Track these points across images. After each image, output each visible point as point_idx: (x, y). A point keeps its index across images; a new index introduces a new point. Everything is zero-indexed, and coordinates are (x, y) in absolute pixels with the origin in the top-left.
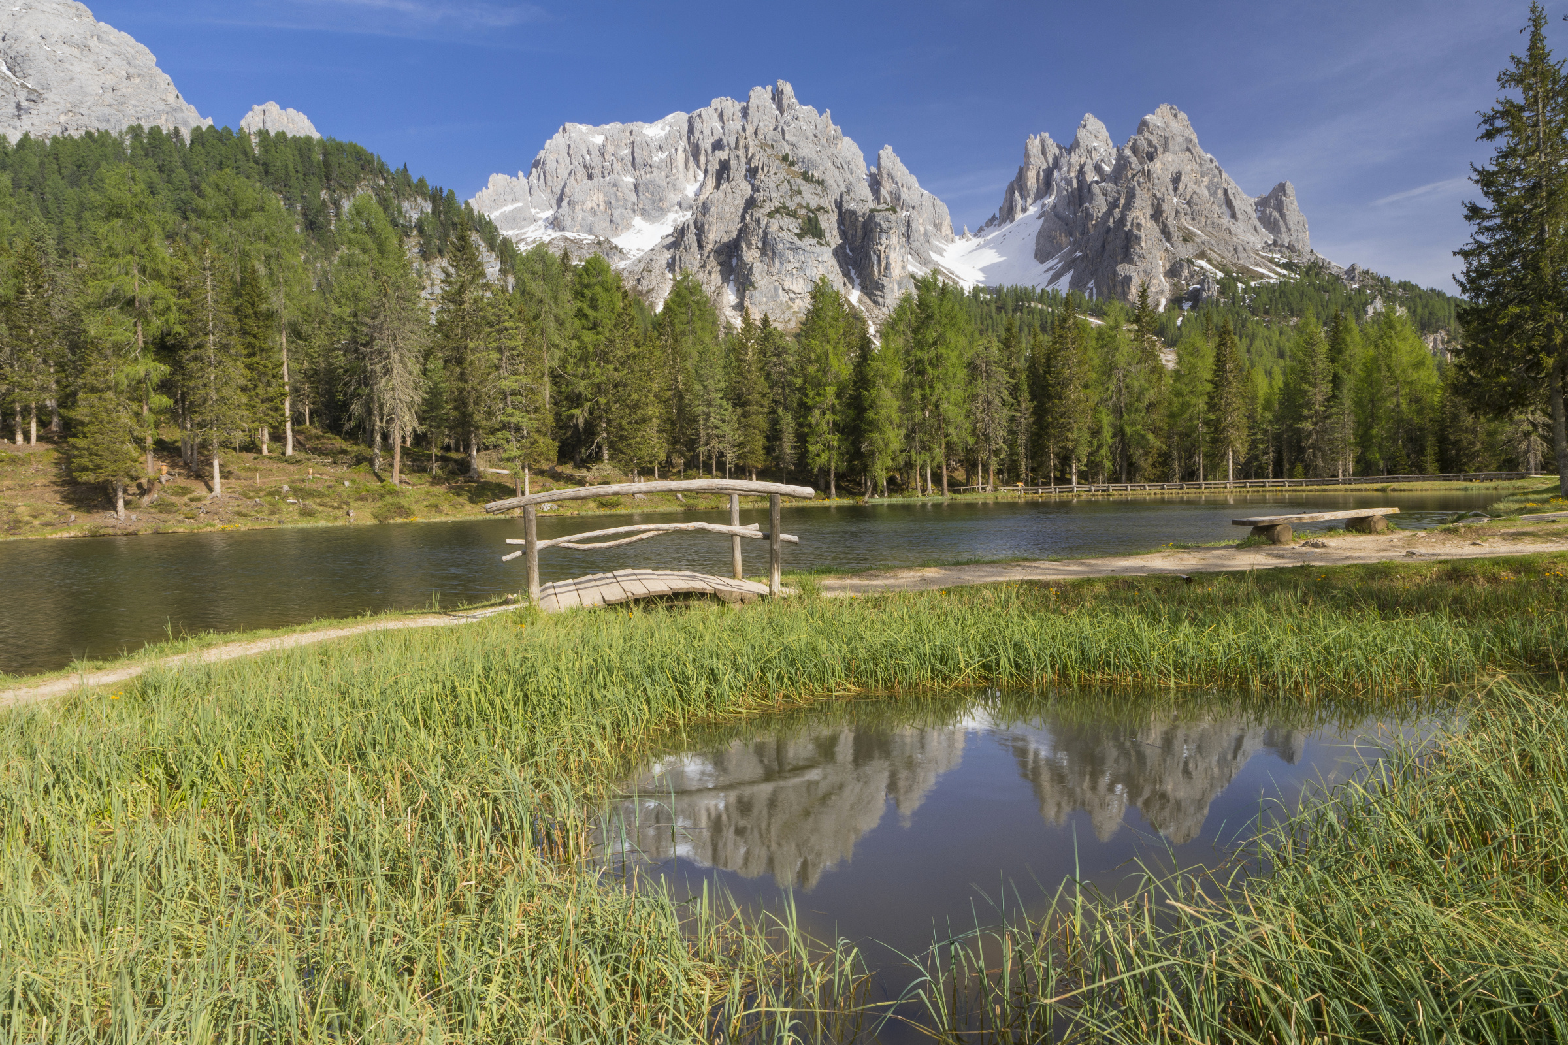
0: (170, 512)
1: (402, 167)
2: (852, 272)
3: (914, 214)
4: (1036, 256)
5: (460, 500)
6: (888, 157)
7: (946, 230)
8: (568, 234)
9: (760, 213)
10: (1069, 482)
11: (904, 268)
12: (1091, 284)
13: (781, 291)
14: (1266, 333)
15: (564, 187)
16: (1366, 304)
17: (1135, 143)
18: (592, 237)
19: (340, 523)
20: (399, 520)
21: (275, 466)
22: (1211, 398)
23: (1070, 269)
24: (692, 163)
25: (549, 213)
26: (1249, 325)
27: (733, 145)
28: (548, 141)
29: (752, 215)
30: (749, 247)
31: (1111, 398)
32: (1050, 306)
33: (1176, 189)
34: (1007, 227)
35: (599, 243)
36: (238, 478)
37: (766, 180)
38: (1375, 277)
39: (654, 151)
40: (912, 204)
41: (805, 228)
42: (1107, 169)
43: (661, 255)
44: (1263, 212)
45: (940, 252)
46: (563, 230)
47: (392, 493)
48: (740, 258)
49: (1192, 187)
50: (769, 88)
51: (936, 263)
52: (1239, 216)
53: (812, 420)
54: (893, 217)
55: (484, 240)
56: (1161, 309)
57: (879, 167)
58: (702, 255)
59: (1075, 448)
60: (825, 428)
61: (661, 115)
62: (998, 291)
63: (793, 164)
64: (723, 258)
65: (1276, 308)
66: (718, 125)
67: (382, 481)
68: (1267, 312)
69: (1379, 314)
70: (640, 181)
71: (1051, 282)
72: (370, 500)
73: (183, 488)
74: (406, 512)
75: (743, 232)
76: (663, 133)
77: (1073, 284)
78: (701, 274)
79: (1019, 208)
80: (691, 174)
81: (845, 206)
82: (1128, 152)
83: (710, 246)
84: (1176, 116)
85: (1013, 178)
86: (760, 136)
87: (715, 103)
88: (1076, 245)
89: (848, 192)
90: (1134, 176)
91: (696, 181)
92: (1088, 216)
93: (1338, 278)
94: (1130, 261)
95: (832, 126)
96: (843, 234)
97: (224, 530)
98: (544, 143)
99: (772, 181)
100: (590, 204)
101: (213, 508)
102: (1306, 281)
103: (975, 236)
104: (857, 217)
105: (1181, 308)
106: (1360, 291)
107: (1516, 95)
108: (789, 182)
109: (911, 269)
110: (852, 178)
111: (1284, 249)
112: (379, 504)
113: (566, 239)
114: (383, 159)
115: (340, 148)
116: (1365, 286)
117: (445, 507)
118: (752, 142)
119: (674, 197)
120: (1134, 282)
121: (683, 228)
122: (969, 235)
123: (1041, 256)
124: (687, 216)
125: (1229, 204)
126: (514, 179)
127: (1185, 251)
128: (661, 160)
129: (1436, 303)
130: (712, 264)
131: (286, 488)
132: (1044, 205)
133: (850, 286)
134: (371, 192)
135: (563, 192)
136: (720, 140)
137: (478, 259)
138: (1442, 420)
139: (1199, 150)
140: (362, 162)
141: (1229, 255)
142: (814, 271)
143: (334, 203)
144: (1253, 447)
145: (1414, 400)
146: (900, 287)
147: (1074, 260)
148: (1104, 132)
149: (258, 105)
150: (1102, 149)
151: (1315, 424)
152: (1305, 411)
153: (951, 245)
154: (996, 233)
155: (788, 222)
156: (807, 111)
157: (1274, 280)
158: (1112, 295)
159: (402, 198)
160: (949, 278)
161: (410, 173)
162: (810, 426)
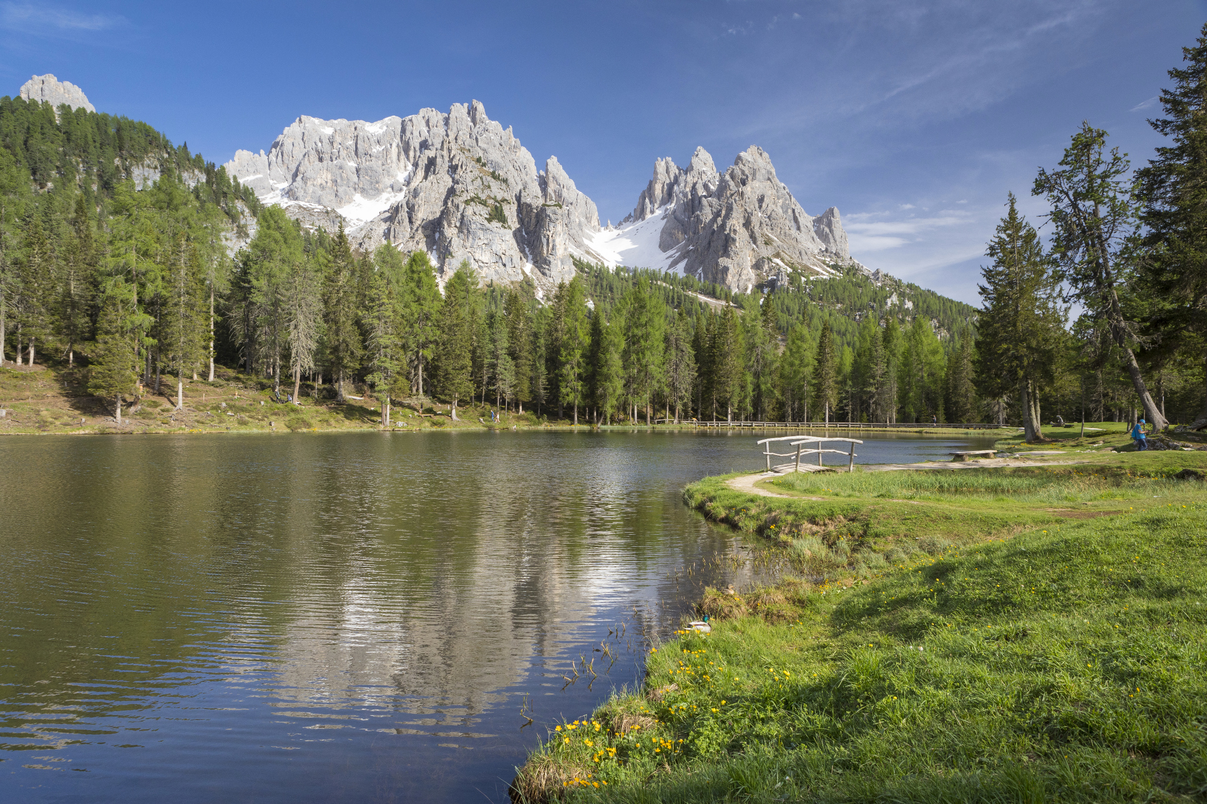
0: (150, 419)
1: (182, 145)
2: (527, 250)
3: (572, 208)
4: (660, 246)
5: (339, 417)
6: (554, 164)
7: (595, 222)
8: (302, 203)
9: (459, 200)
10: (726, 420)
11: (565, 249)
12: (700, 270)
13: (472, 260)
14: (821, 314)
15: (299, 165)
16: (886, 297)
17: (733, 172)
18: (321, 207)
19: (267, 430)
20: (305, 430)
21: (208, 388)
22: (816, 369)
23: (685, 258)
24: (403, 156)
25: (285, 185)
26: (809, 307)
27: (439, 146)
28: (287, 128)
29: (452, 201)
30: (449, 226)
32: (672, 285)
33: (760, 207)
34: (639, 223)
35: (327, 212)
36: (187, 396)
37: (464, 175)
38: (892, 279)
39: (373, 144)
40: (570, 200)
41: (493, 214)
42: (712, 188)
43: (379, 226)
44: (819, 227)
45: (590, 239)
46: (297, 199)
47: (294, 411)
48: (442, 233)
49: (771, 206)
50: (466, 105)
51: (587, 247)
52: (802, 228)
53: (564, 371)
54: (559, 211)
55: (249, 208)
56: (749, 292)
57: (547, 171)
58: (411, 229)
59: (731, 397)
60: (573, 377)
61: (381, 118)
62: (635, 271)
63: (484, 165)
64: (428, 232)
65: (827, 296)
66: (425, 129)
68: (821, 299)
69: (895, 305)
70: (361, 166)
71: (671, 266)
72: (281, 415)
73: (154, 402)
74: (309, 425)
75: (445, 213)
76: (381, 131)
77: (688, 269)
78: (411, 243)
79: (648, 210)
80: (402, 164)
81: (523, 200)
82: (728, 177)
83: (419, 222)
84: (761, 154)
85: (645, 189)
86: (460, 142)
87: (423, 112)
88: (690, 241)
89: (524, 189)
90: (732, 195)
91: (406, 170)
92: (698, 220)
93: (868, 278)
94: (728, 256)
95: (513, 139)
96: (521, 221)
97: (191, 433)
98: (283, 129)
99: (469, 177)
100: (319, 181)
101: (180, 417)
102: (847, 278)
103: (616, 228)
104: (532, 209)
105: (762, 292)
106: (881, 288)
107: (1004, 235)
108: (481, 178)
109: (570, 249)
110: (527, 179)
111: (832, 255)
112: (287, 418)
113: (300, 207)
114: (168, 138)
115: (132, 126)
116: (886, 285)
117: (332, 421)
118: (453, 145)
119: (388, 181)
120: (730, 271)
121: (398, 207)
122: (611, 226)
123: (664, 246)
124: (400, 197)
125: (796, 220)
126: (256, 155)
127: (766, 252)
128: (379, 152)
129: (932, 300)
130: (420, 235)
131: (224, 404)
132: (667, 209)
133: (525, 260)
134: (156, 163)
135: (297, 170)
136: (426, 141)
137: (242, 222)
138: (948, 388)
139: (776, 180)
140: (149, 138)
141: (795, 256)
142: (499, 247)
143: (126, 170)
144: (841, 401)
145: (931, 374)
146: (562, 264)
147: (688, 252)
148: (710, 161)
149: (38, 75)
150: (709, 173)
151: (877, 389)
152: (872, 381)
153: (598, 234)
154: (631, 227)
155: (479, 208)
156: (495, 125)
157: (826, 276)
158: (715, 280)
159: (182, 169)
160: (596, 258)
161: (189, 150)
162: (561, 376)
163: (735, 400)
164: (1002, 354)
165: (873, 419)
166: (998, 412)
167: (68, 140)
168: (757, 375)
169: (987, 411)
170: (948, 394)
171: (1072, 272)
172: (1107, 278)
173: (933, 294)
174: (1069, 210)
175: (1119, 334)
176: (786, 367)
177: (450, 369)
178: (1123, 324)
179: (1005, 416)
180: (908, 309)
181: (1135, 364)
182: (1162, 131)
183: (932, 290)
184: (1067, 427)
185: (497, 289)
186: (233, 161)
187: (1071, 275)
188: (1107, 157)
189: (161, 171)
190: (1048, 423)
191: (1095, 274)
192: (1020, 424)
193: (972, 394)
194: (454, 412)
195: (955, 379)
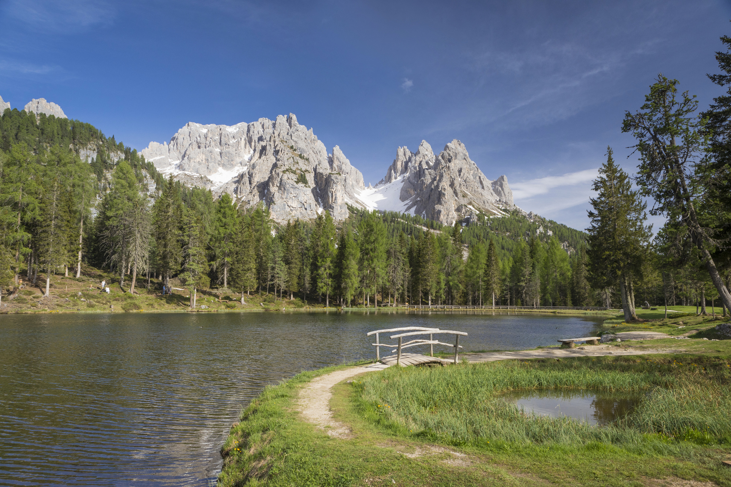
0: (23, 303)
1: (112, 137)
2: (320, 200)
3: (348, 176)
4: (400, 198)
5: (162, 302)
6: (337, 151)
7: (361, 184)
8: (186, 172)
9: (279, 171)
10: (428, 304)
11: (343, 200)
12: (424, 212)
13: (287, 206)
14: (497, 238)
15: (186, 151)
16: (536, 229)
17: (443, 154)
18: (198, 175)
19: (107, 311)
20: (135, 311)
21: (73, 282)
22: (486, 271)
23: (415, 205)
24: (248, 145)
25: (178, 162)
26: (490, 234)
27: (268, 139)
28: (180, 129)
29: (275, 171)
30: (273, 186)
31: (445, 269)
32: (407, 221)
33: (460, 175)
34: (388, 185)
35: (201, 178)
36: (55, 288)
37: (283, 156)
38: (539, 218)
39: (231, 138)
40: (347, 171)
41: (299, 179)
42: (431, 164)
43: (231, 186)
44: (495, 187)
45: (359, 194)
46: (184, 170)
47: (130, 297)
48: (269, 190)
49: (466, 175)
50: (286, 116)
51: (357, 198)
52: (485, 188)
53: (320, 272)
54: (339, 177)
55: (150, 174)
56: (453, 225)
57: (333, 154)
58: (251, 187)
59: (430, 289)
60: (326, 276)
61: (235, 123)
62: (384, 213)
63: (295, 150)
64: (261, 189)
65: (501, 228)
66: (261, 130)
67: (125, 292)
68: (497, 229)
69: (542, 233)
70: (223, 151)
71: (406, 210)
72: (120, 300)
73: (29, 292)
74: (138, 307)
75: (271, 178)
76: (235, 131)
77: (416, 212)
78: (250, 196)
79: (393, 177)
80: (247, 150)
81: (318, 171)
82: (440, 158)
83: (255, 184)
84: (460, 144)
85: (391, 164)
86: (281, 137)
87: (260, 120)
88: (418, 195)
89: (319, 164)
90: (443, 168)
91: (249, 153)
92: (423, 183)
93: (525, 217)
94: (441, 204)
95: (313, 135)
96: (316, 183)
97: (51, 313)
98: (178, 130)
99: (286, 157)
100: (198, 160)
101: (45, 302)
102: (512, 217)
103: (374, 187)
104: (323, 176)
105: (461, 225)
106: (533, 223)
107: (604, 176)
108: (293, 158)
109: (346, 200)
110: (321, 158)
111: (503, 203)
112: (125, 303)
113: (186, 175)
114: (103, 133)
115: (82, 125)
116: (536, 221)
117: (156, 305)
118: (277, 139)
119: (238, 160)
120: (442, 213)
121: (243, 174)
122: (371, 187)
123: (403, 198)
124: (245, 169)
125: (481, 183)
126: (162, 145)
127: (463, 201)
128: (234, 143)
129: (563, 230)
130: (256, 191)
131: (80, 293)
132: (404, 177)
133: (318, 206)
134: (95, 147)
135: (185, 153)
136: (262, 137)
137: (145, 182)
138: (573, 283)
139: (469, 160)
140: (92, 133)
141: (481, 204)
142: (303, 198)
143: (76, 151)
144: (502, 292)
145: (562, 274)
146: (341, 208)
147: (417, 201)
148: (430, 148)
149: (35, 99)
150: (429, 156)
151: (526, 283)
152: (522, 278)
153: (363, 191)
154: (383, 187)
155: (292, 176)
156: (302, 128)
157: (500, 216)
158: (433, 218)
159: (110, 151)
160: (362, 205)
161: (116, 139)
162: (318, 275)
163: (434, 291)
164: (606, 259)
165: (524, 304)
166: (606, 299)
167: (42, 133)
168: (448, 274)
169: (598, 298)
170: (573, 287)
171: (656, 189)
172: (685, 194)
173: (565, 226)
174: (651, 142)
175: (697, 238)
176: (469, 269)
177: (240, 270)
178: (700, 230)
179: (610, 301)
180: (550, 235)
181: (712, 262)
182: (719, 83)
183: (564, 224)
184: (652, 309)
185: (301, 223)
186: (148, 148)
187: (655, 192)
188: (679, 99)
189: (98, 152)
190: (639, 306)
191: (675, 191)
192: (621, 307)
193: (588, 287)
194: (243, 299)
195: (577, 277)
